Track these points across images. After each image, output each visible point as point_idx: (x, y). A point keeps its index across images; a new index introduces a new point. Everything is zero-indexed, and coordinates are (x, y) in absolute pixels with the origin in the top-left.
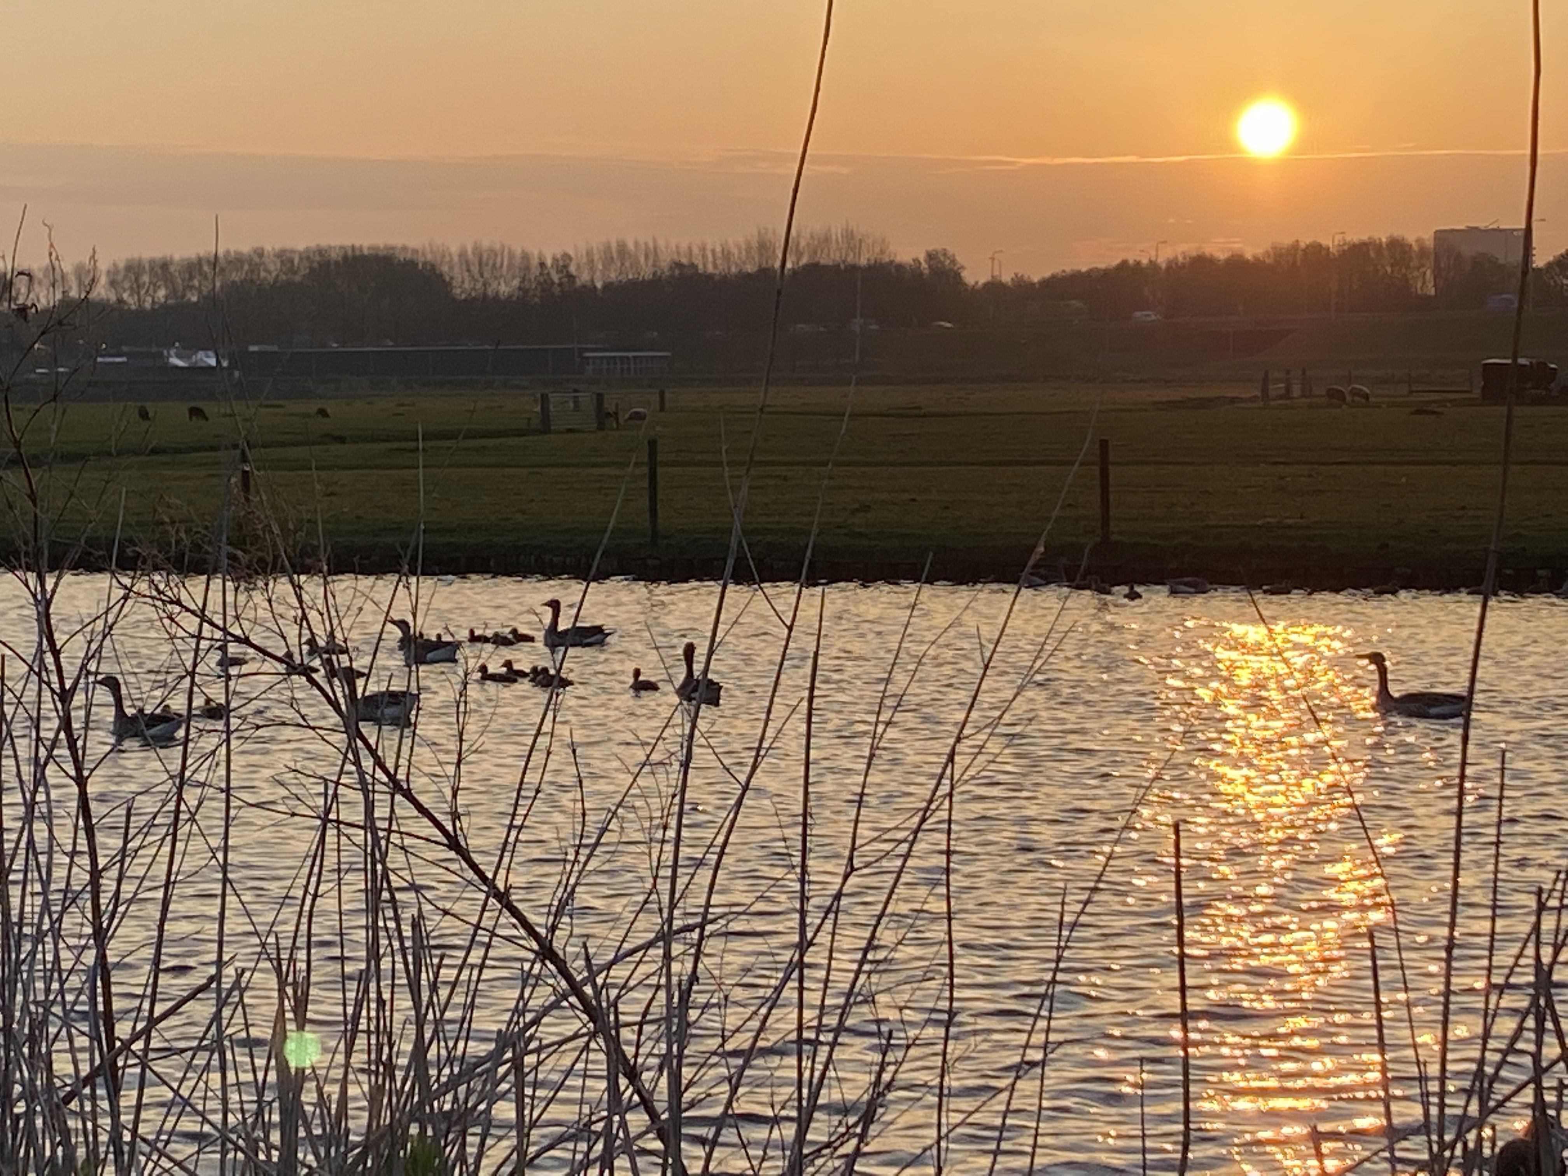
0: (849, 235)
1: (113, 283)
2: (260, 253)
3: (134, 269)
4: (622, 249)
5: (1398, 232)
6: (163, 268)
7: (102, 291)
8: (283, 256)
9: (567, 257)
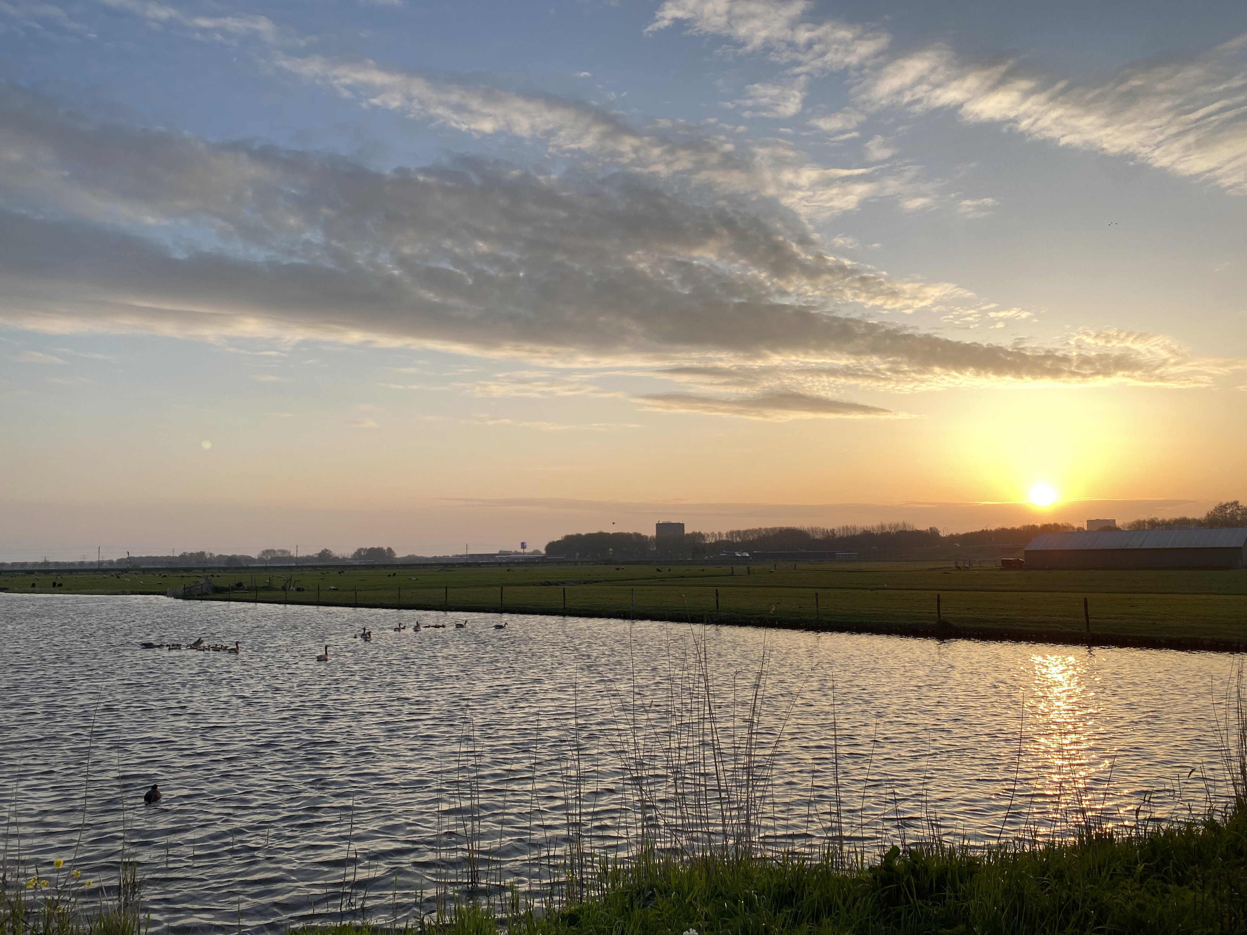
0: (904, 524)
1: (727, 536)
2: (760, 529)
3: (732, 533)
4: (847, 527)
5: (1056, 522)
6: (738, 533)
7: (724, 538)
8: (766, 530)
9: (834, 530)
